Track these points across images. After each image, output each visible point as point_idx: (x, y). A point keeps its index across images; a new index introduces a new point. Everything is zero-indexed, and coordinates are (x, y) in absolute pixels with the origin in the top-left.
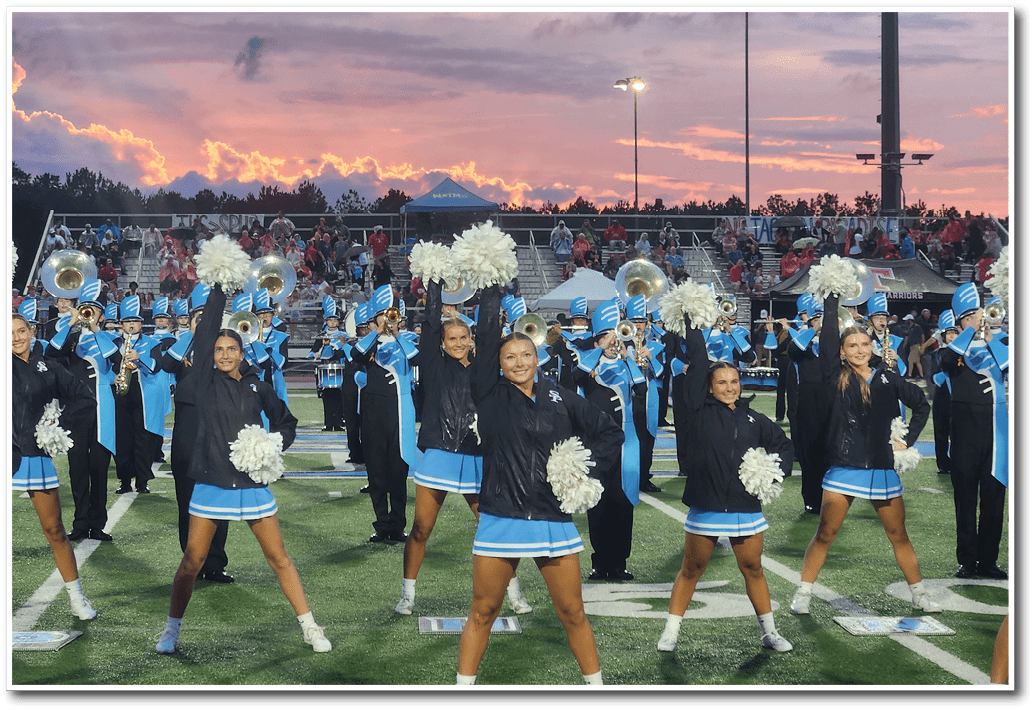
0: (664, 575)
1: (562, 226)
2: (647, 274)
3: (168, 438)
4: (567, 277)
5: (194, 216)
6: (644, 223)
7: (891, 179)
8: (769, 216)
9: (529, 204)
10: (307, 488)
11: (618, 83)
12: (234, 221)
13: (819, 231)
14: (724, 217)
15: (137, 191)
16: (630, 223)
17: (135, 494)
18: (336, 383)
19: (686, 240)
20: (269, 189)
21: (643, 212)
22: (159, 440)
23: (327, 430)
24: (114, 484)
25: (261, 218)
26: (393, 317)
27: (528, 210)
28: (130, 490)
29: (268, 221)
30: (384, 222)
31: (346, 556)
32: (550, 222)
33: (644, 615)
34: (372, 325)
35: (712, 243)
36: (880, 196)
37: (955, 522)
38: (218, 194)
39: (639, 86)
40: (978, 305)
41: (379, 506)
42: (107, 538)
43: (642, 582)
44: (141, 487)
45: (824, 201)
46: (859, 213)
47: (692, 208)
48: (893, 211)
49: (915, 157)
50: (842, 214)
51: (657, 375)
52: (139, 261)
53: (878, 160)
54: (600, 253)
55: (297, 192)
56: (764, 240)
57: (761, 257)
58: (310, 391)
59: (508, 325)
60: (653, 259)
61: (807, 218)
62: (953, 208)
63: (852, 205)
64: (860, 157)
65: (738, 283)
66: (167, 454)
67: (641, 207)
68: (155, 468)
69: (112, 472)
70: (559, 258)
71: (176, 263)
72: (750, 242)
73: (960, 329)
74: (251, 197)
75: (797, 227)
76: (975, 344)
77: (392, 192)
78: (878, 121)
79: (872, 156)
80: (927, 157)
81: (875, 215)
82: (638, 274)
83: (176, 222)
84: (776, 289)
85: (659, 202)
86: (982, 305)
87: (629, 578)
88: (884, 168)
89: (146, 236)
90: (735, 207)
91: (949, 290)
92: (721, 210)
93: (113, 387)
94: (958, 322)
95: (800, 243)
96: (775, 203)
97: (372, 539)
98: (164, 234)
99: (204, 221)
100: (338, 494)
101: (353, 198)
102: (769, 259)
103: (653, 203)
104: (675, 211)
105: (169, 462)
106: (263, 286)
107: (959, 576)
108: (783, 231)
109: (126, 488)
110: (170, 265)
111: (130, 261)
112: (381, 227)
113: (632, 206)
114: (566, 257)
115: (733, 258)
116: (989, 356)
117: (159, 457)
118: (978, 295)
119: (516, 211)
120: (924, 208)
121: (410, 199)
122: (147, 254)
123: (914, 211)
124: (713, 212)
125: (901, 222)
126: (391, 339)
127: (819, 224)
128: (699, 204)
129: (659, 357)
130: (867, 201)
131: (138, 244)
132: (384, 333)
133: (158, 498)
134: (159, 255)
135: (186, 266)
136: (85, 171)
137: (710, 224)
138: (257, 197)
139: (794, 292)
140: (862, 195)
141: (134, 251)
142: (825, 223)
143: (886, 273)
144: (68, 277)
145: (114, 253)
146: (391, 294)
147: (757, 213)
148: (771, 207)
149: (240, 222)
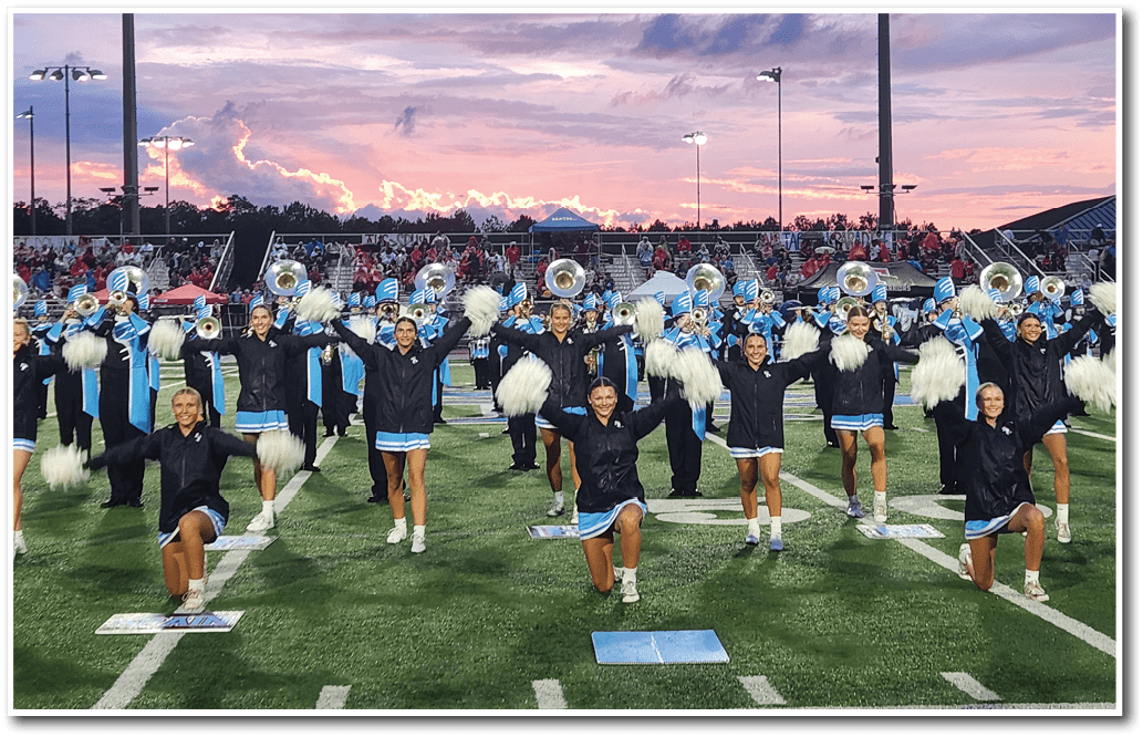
0: (725, 492)
1: (646, 241)
2: (710, 275)
3: (361, 396)
4: (649, 278)
5: (378, 235)
6: (704, 238)
7: (886, 204)
8: (796, 231)
9: (618, 225)
10: (463, 431)
11: (686, 136)
12: (408, 239)
13: (833, 241)
14: (763, 233)
15: (336, 217)
16: (694, 238)
17: (337, 437)
18: (484, 355)
19: (735, 250)
20: (433, 215)
21: (703, 230)
22: (356, 398)
23: (479, 388)
24: (322, 430)
25: (428, 236)
26: (526, 306)
27: (620, 229)
28: (333, 434)
29: (432, 238)
30: (517, 239)
31: (493, 481)
32: (636, 238)
33: (710, 522)
34: (511, 312)
35: (754, 251)
36: (878, 216)
37: (938, 452)
38: (396, 219)
39: (701, 140)
40: (953, 294)
41: (516, 443)
42: (316, 470)
43: (709, 498)
44: (341, 432)
45: (836, 220)
46: (862, 228)
47: (739, 226)
48: (888, 226)
49: (904, 187)
50: (850, 230)
51: (717, 346)
52: (338, 269)
53: (877, 190)
54: (673, 260)
55: (454, 217)
56: (793, 249)
57: (791, 261)
58: (466, 361)
59: (608, 312)
60: (711, 263)
61: (825, 233)
62: (932, 224)
63: (858, 222)
64: (863, 188)
65: (774, 280)
66: (360, 406)
67: (702, 226)
68: (351, 417)
69: (320, 421)
70: (643, 263)
71: (365, 269)
72: (783, 250)
73: (940, 311)
74: (420, 221)
75: (818, 240)
76: (953, 322)
77: (522, 217)
78: (877, 161)
79: (872, 188)
80: (912, 187)
81: (875, 229)
82: (702, 275)
83: (365, 241)
84: (802, 285)
85: (715, 222)
86: (957, 294)
87: (700, 495)
88: (881, 196)
89: (343, 250)
90: (771, 225)
91: (931, 284)
92: (759, 227)
93: (320, 360)
94: (938, 306)
95: (821, 250)
96: (800, 221)
97: (511, 468)
98: (356, 248)
99: (385, 238)
100: (487, 435)
101: (494, 221)
102: (797, 262)
103: (711, 223)
104: (726, 228)
105: (361, 413)
106: (430, 285)
107: (941, 493)
108: (807, 242)
109: (330, 433)
110: (361, 271)
111: (331, 268)
112: (514, 243)
113: (695, 225)
114: (648, 264)
115: (770, 262)
116: (963, 330)
117: (354, 410)
118: (953, 287)
119: (612, 231)
120: (910, 224)
121: (535, 222)
122: (343, 264)
123: (904, 226)
124: (755, 229)
125: (894, 234)
126: (525, 322)
127: (833, 237)
128: (744, 223)
129: (718, 334)
130: (869, 219)
131: (337, 256)
132: (520, 317)
133: (353, 440)
134: (353, 264)
135: (372, 272)
136: (297, 203)
137: (753, 237)
138: (424, 221)
139: (815, 286)
140: (865, 215)
141: (334, 261)
142: (838, 236)
143: (884, 272)
144: (285, 280)
145: (319, 262)
146: (525, 289)
147: (787, 229)
148: (798, 224)
149: (412, 240)
